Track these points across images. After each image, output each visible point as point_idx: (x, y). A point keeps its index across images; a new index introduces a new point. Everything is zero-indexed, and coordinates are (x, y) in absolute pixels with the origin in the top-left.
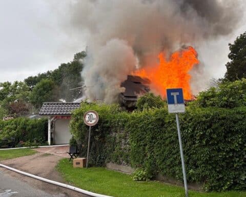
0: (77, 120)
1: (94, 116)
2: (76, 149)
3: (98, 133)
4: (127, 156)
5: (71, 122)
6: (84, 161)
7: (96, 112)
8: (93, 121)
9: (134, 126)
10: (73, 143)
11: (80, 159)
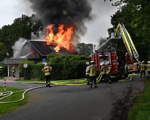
0: (21, 66)
1: (26, 65)
2: (21, 75)
3: (28, 70)
4: (36, 76)
5: (19, 67)
6: (24, 78)
7: (27, 64)
8: (26, 67)
9: (37, 67)
10: (20, 74)
11: (23, 78)
